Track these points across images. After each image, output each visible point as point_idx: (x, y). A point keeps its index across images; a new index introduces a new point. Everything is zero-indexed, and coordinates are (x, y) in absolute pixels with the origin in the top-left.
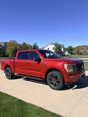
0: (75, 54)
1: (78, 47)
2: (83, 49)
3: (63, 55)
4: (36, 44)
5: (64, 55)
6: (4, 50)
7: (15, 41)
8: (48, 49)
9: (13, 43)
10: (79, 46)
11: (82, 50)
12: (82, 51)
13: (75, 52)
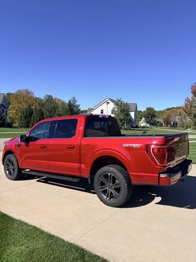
0: (161, 125)
1: (168, 109)
2: (180, 114)
3: (132, 127)
4: (75, 101)
5: (137, 127)
6: (3, 110)
7: (28, 92)
8: (102, 113)
9: (24, 96)
10: (172, 108)
11: (177, 117)
12: (177, 119)
13: (162, 121)
